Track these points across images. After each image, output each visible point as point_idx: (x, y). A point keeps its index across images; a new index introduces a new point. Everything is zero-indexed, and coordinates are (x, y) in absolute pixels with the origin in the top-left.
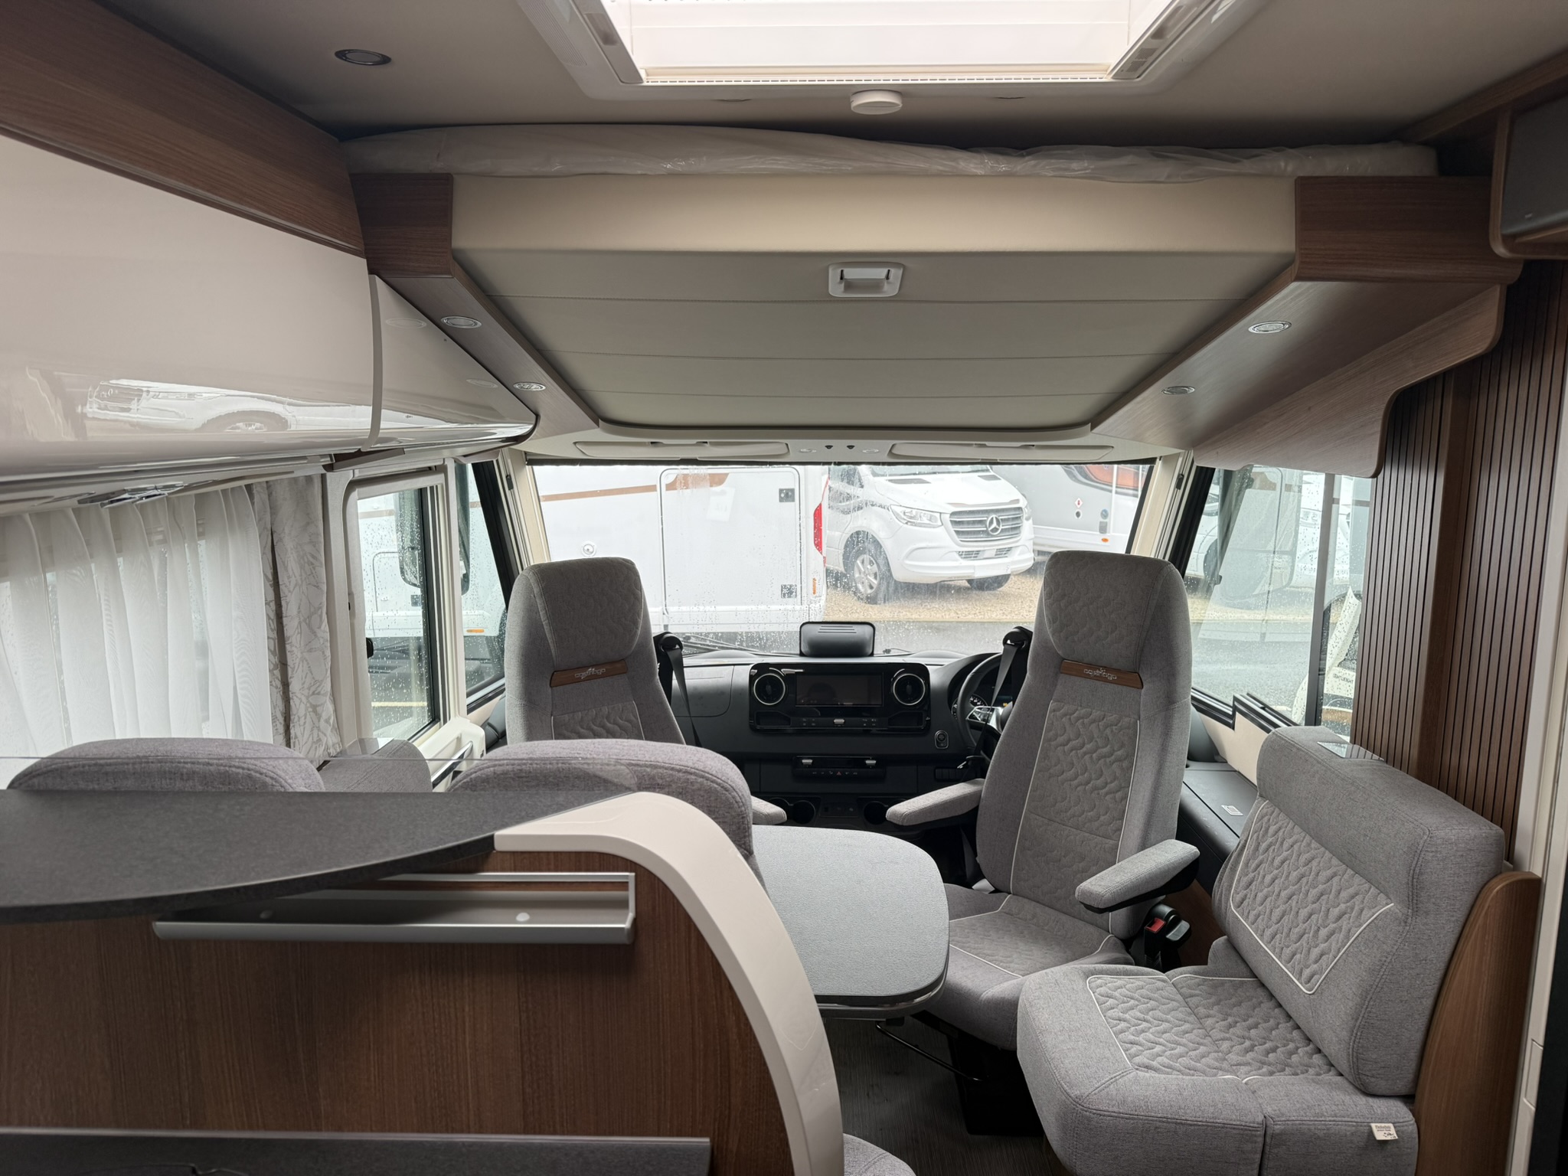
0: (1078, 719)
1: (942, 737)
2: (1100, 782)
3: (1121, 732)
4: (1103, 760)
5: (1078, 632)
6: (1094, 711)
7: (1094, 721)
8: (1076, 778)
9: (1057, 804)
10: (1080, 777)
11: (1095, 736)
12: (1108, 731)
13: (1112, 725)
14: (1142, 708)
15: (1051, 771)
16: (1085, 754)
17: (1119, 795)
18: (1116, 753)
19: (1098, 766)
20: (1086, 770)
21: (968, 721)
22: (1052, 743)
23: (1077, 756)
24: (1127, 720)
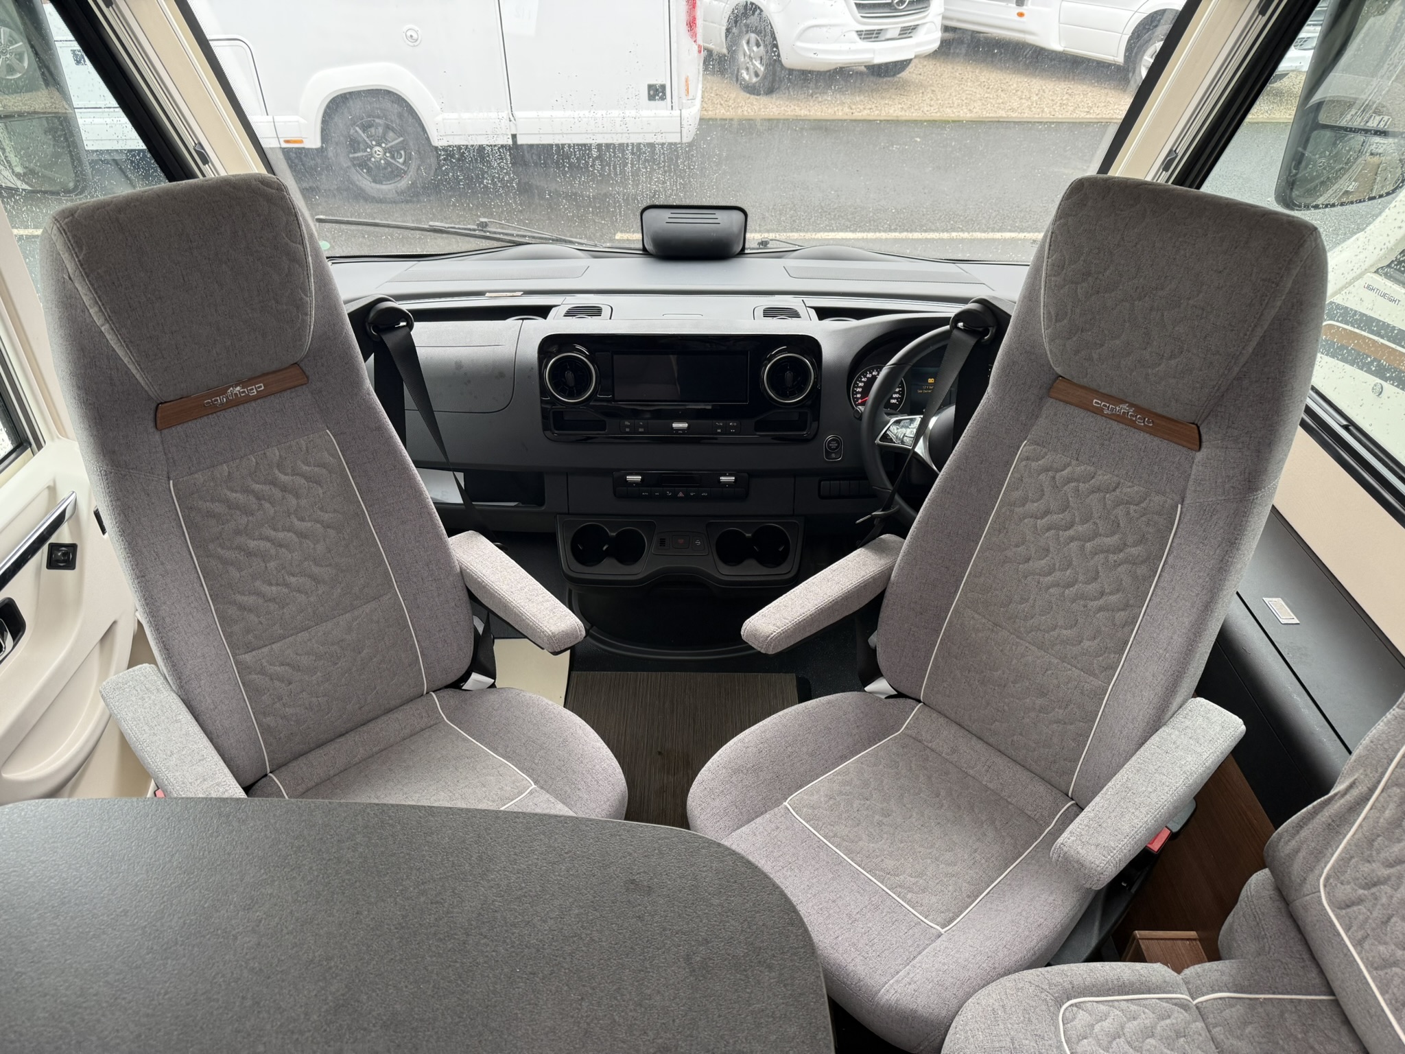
0: (1069, 481)
1: (834, 445)
2: (1093, 588)
3: (1143, 519)
4: (1102, 556)
5: (1102, 345)
6: (1100, 472)
7: (1098, 490)
8: (1050, 574)
9: (1012, 606)
10: (1058, 574)
11: (1096, 515)
12: (1120, 511)
13: (1128, 503)
14: (1191, 486)
15: (1009, 553)
16: (1072, 539)
17: (1121, 616)
18: (1128, 550)
19: (1092, 563)
20: (1070, 565)
21: (879, 445)
22: (1017, 510)
23: (1058, 539)
24: (1158, 499)
